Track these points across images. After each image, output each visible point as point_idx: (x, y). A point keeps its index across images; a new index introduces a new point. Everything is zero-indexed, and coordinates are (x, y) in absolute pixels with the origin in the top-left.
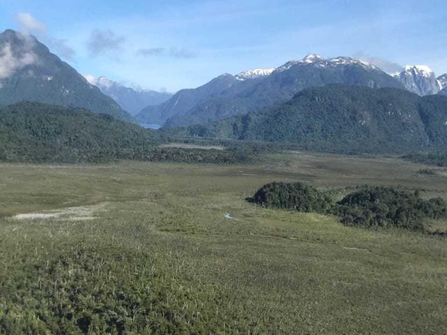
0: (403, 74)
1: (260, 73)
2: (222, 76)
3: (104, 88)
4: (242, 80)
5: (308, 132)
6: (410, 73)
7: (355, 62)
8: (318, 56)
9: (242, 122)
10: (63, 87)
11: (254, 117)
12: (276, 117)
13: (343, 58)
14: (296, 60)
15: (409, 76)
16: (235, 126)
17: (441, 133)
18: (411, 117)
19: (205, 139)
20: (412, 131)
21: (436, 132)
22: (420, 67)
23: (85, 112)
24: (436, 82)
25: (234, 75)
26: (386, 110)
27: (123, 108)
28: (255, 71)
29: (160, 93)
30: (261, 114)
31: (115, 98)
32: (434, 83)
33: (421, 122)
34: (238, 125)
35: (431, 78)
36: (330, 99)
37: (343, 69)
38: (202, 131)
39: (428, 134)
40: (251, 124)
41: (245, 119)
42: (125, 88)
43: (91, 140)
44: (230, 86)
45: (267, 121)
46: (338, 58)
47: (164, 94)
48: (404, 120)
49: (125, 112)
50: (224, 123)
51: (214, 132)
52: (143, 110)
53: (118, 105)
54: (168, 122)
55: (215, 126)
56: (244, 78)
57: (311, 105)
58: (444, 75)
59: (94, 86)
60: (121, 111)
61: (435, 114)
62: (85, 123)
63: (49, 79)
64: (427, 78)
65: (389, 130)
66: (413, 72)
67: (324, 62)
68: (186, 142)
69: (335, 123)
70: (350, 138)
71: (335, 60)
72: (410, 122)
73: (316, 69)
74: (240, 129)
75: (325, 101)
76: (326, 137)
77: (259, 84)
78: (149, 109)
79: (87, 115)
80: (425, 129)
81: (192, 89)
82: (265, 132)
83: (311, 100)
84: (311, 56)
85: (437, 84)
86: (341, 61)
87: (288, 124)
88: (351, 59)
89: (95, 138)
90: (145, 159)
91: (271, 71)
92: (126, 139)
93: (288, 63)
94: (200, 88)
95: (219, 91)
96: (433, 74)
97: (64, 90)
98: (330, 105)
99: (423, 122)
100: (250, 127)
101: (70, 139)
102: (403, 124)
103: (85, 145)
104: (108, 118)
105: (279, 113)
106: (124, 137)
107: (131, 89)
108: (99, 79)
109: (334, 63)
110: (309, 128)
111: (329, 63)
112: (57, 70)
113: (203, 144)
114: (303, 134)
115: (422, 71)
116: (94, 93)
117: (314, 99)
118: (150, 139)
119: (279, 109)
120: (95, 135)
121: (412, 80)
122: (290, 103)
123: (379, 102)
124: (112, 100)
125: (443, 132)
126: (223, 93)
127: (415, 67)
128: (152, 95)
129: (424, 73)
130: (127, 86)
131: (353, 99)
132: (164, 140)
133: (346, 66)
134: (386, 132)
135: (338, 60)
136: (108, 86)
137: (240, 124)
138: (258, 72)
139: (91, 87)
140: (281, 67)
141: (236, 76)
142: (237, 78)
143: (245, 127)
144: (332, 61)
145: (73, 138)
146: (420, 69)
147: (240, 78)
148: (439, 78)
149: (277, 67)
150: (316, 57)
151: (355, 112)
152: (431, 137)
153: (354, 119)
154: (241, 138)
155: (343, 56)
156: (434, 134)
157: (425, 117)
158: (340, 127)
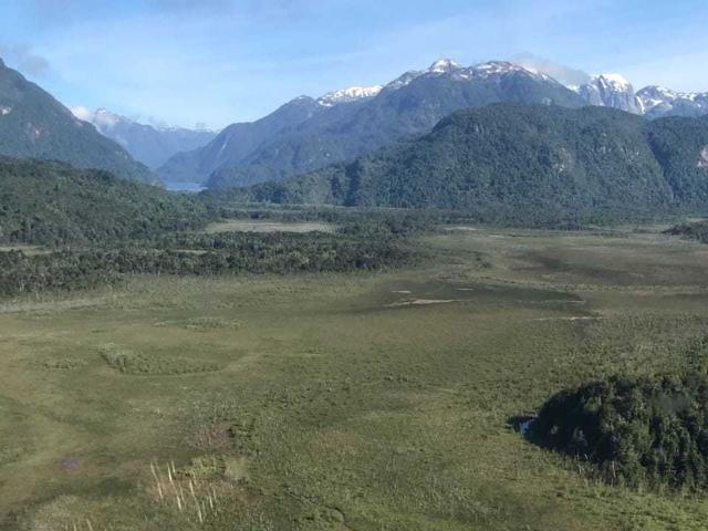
0: (583, 88)
1: (357, 94)
2: (296, 100)
3: (105, 127)
4: (329, 105)
5: (467, 188)
6: (595, 87)
7: (517, 69)
8: (453, 63)
9: (347, 175)
10: (29, 125)
11: (367, 165)
12: (408, 163)
13: (497, 63)
14: (418, 70)
15: (594, 90)
16: (334, 181)
17: (693, 181)
18: (640, 155)
19: (286, 208)
20: (645, 180)
21: (684, 180)
22: (610, 77)
23: (62, 168)
24: (636, 100)
25: (316, 98)
26: (597, 145)
27: (135, 158)
28: (349, 91)
29: (195, 132)
30: (381, 159)
31: (123, 142)
32: (633, 100)
33: (657, 164)
34: (341, 181)
35: (627, 94)
36: (499, 128)
37: (498, 81)
38: (277, 194)
39: (670, 183)
40: (364, 178)
41: (353, 170)
42: (139, 125)
43: (68, 224)
44: (310, 115)
45: (393, 171)
46: (489, 64)
47: (204, 134)
48: (630, 162)
49: (140, 165)
50: (317, 177)
51: (299, 195)
52: (171, 159)
53: (127, 154)
54: (214, 179)
55: (300, 183)
56: (331, 102)
57: (467, 141)
58: (646, 89)
59: (85, 123)
60: (132, 162)
61: (680, 150)
62: (56, 189)
63: (5, 112)
64: (622, 94)
65: (607, 180)
66: (599, 84)
67: (466, 71)
68: (255, 217)
69: (513, 170)
70: (543, 197)
71: (485, 67)
72: (640, 165)
73: (454, 83)
74: (345, 188)
75: (492, 132)
76: (500, 195)
77: (362, 110)
78: (180, 158)
79: (63, 173)
80: (664, 175)
81: (248, 124)
82: (391, 191)
83: (467, 132)
84: (442, 63)
85: (637, 104)
86: (494, 68)
87: (431, 175)
88: (509, 64)
89: (76, 221)
90: (184, 270)
91: (376, 89)
92: (140, 218)
93: (404, 76)
94: (261, 120)
95: (293, 124)
96: (630, 87)
97: (31, 130)
98: (500, 140)
99: (660, 163)
100: (362, 182)
101: (23, 224)
102: (630, 168)
103: (56, 237)
104: (105, 178)
105: (414, 157)
106: (135, 215)
107: (149, 127)
108: (96, 113)
109: (483, 71)
110: (468, 181)
111: (475, 73)
112: (18, 95)
113: (288, 219)
114: (459, 192)
115: (613, 83)
116: (85, 134)
117: (473, 130)
118: (187, 216)
119: (412, 149)
120: (77, 214)
121: (599, 97)
122: (428, 138)
123: (584, 132)
124: (118, 145)
125: (696, 179)
126: (299, 128)
127: (601, 77)
128: (182, 135)
129: (616, 85)
130: (143, 122)
131: (540, 128)
132: (213, 213)
133: (503, 76)
134: (603, 183)
135: (489, 67)
136: (111, 122)
137: (343, 178)
138: (354, 92)
139: (80, 125)
140: (394, 82)
141: (320, 99)
142: (321, 102)
143: (354, 184)
144: (479, 68)
145: (29, 221)
146: (610, 80)
147: (325, 102)
148: (638, 94)
149: (386, 83)
150: (450, 65)
151: (544, 149)
152: (676, 188)
153: (545, 161)
154: (349, 203)
155: (498, 60)
156: (681, 184)
157: (662, 154)
158: (523, 178)
